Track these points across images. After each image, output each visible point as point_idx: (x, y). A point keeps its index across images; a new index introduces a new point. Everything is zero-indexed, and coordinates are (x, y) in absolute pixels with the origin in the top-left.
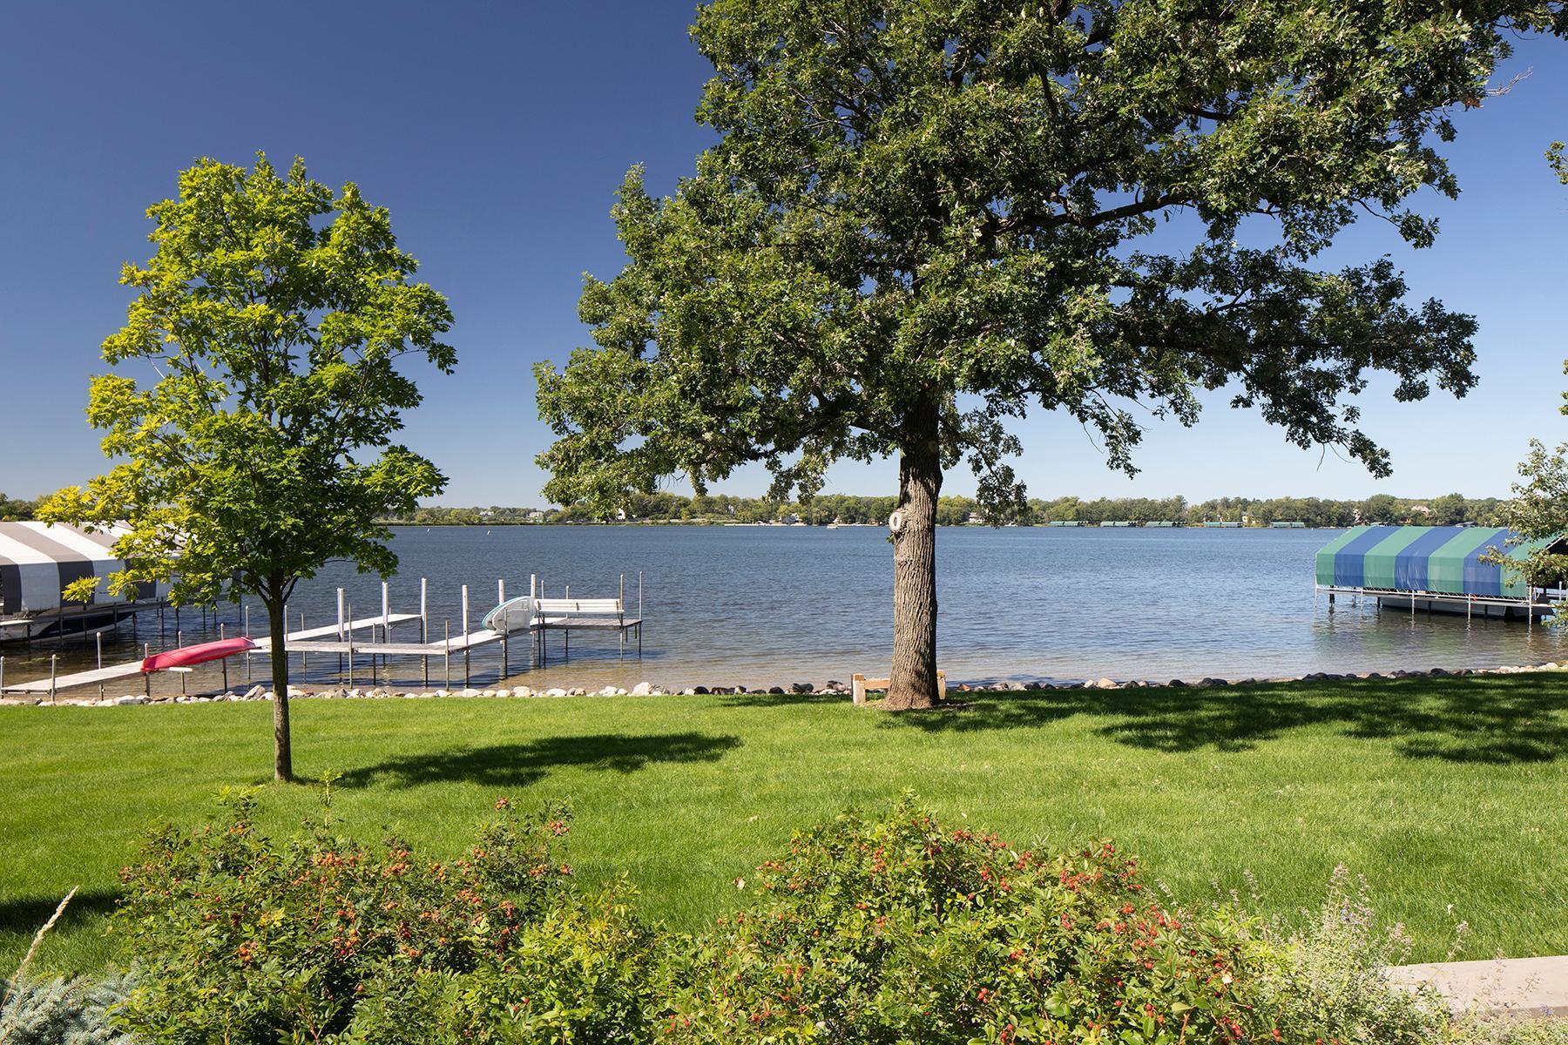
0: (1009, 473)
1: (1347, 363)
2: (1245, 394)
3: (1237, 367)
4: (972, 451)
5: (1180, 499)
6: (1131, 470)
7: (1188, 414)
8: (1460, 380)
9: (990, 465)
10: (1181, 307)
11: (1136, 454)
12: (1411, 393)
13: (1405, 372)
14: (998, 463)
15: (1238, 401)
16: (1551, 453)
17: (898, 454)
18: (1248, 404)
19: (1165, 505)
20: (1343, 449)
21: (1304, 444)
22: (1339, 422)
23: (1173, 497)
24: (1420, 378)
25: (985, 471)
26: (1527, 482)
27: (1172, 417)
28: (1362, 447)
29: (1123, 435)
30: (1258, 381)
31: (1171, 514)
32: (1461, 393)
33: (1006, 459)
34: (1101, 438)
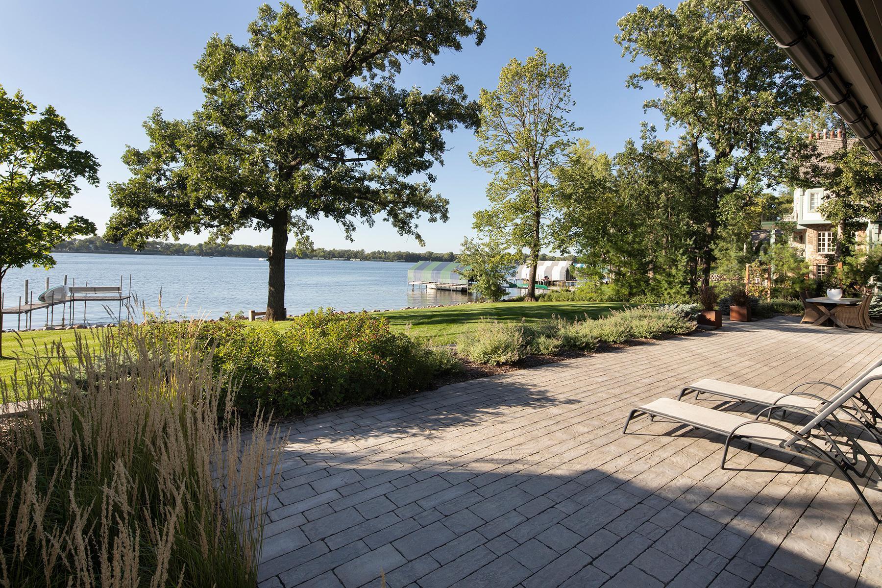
0: (308, 237)
1: (416, 209)
2: (387, 217)
3: (385, 209)
4: (295, 229)
5: (363, 250)
6: (352, 240)
7: (371, 223)
8: (445, 217)
9: (301, 234)
10: (368, 188)
11: (354, 235)
12: (433, 220)
13: (431, 213)
14: (305, 235)
15: (385, 219)
16: (470, 240)
17: (271, 229)
18: (388, 221)
19: (358, 252)
20: (414, 237)
21: (402, 234)
22: (413, 229)
23: (360, 250)
24: (435, 216)
25: (300, 236)
26: (463, 248)
27: (367, 224)
28: (418, 237)
29: (350, 228)
30: (390, 213)
31: (359, 255)
32: (445, 222)
33: (308, 233)
34: (343, 228)
